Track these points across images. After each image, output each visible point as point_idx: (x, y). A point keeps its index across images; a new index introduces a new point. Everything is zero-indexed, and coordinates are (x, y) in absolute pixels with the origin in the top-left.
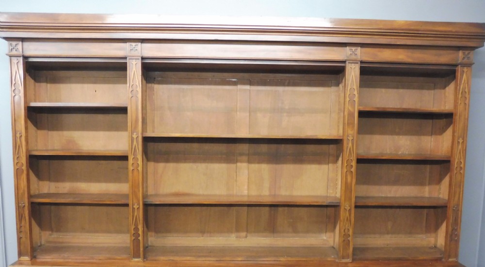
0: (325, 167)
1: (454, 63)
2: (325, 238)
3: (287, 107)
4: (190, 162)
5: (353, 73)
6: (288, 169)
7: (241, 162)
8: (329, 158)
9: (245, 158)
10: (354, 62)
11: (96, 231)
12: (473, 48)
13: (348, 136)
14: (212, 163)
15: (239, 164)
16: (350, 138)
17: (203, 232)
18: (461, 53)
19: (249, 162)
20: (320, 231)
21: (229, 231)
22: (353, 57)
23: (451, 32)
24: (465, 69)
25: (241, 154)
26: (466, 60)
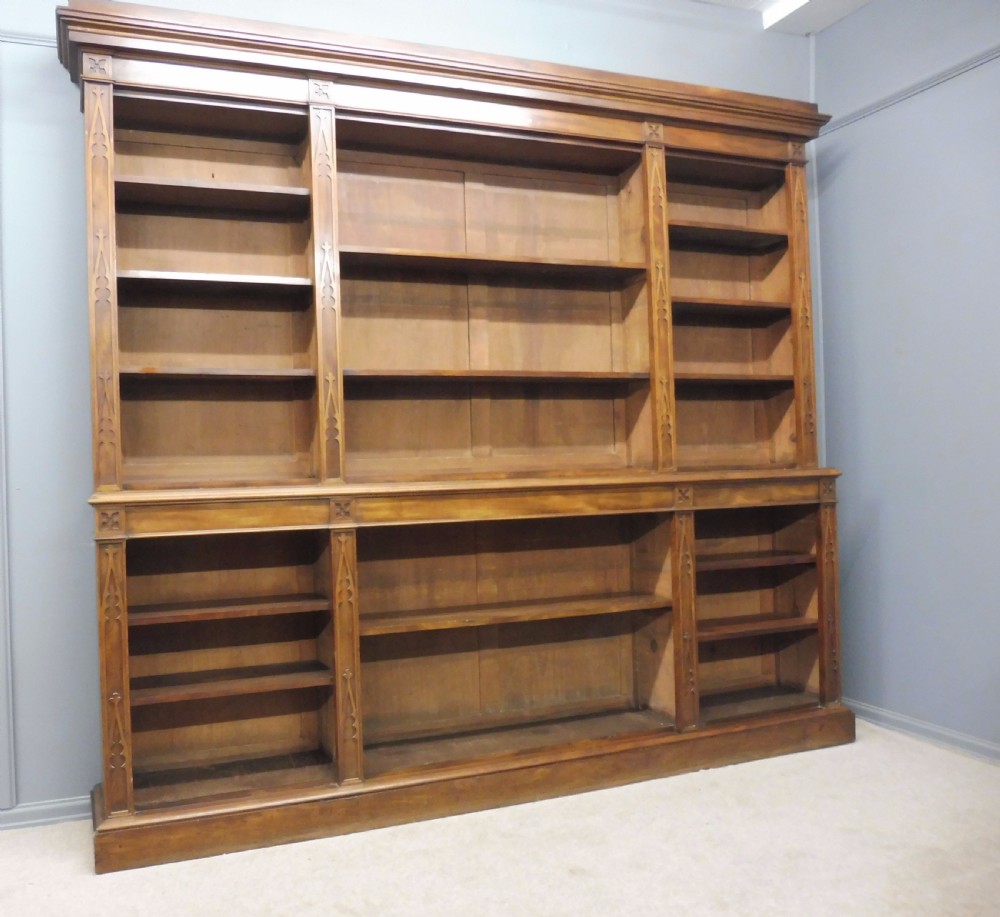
0: (605, 329)
1: (783, 158)
2: (613, 453)
3: (543, 226)
4: (390, 317)
5: (655, 164)
6: (551, 331)
7: (477, 317)
8: (610, 315)
9: (481, 311)
10: (655, 145)
11: (216, 452)
12: (807, 139)
13: (657, 263)
14: (428, 318)
15: (473, 321)
16: (660, 266)
17: (415, 448)
18: (790, 146)
19: (491, 317)
20: (605, 442)
21: (462, 446)
22: (654, 138)
23: (781, 109)
24: (798, 169)
25: (477, 304)
26: (797, 157)
